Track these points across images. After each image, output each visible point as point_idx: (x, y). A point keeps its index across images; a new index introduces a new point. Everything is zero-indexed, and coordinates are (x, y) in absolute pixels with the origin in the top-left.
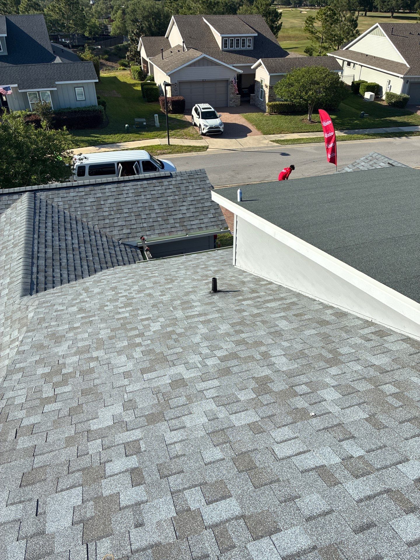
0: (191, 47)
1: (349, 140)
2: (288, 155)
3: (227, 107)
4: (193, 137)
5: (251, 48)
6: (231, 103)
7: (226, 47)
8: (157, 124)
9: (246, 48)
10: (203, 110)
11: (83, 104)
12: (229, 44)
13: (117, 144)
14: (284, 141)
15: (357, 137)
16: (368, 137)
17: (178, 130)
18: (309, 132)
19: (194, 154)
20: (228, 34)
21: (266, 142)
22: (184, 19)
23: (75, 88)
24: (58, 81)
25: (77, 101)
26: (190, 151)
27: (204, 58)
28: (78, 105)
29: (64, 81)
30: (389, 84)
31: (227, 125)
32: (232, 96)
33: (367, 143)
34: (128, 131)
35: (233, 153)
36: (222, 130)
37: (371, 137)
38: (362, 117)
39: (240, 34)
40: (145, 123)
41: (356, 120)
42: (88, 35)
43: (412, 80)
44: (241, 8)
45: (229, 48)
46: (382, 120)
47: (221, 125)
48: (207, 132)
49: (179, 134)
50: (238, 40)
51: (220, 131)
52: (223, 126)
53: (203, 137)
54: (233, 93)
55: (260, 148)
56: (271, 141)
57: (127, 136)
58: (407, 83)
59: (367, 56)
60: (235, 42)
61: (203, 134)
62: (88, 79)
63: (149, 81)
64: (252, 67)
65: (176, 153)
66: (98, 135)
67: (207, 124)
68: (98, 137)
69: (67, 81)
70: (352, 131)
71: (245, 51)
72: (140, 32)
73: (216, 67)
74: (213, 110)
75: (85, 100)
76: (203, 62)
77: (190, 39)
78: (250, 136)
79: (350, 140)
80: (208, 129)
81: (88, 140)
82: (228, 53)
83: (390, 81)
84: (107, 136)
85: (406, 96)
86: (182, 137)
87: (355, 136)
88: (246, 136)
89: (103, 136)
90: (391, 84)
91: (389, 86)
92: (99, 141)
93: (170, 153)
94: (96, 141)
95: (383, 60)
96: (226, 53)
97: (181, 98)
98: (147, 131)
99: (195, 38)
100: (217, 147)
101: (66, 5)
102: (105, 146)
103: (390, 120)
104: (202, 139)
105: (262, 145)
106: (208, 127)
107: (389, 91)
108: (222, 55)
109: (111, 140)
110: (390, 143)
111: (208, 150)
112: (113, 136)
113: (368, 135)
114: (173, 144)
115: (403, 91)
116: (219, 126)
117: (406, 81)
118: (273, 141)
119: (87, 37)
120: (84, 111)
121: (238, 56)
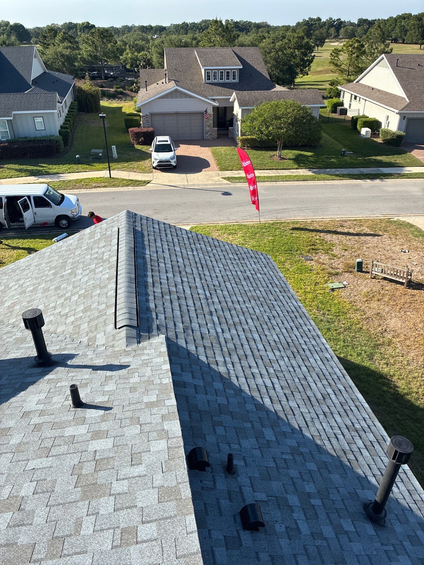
0: (173, 79)
1: (311, 180)
2: (230, 194)
3: (203, 139)
4: (144, 171)
5: (237, 80)
6: (207, 136)
7: (209, 79)
8: (115, 155)
9: (231, 80)
10: (158, 143)
11: (43, 134)
12: (212, 77)
13: (60, 175)
14: (236, 178)
15: (322, 178)
16: (336, 178)
18: (273, 169)
19: (130, 188)
20: (211, 66)
21: (216, 178)
22: (175, 51)
23: (34, 117)
24: (16, 111)
25: (36, 130)
26: (127, 186)
27: (176, 90)
28: (38, 135)
29: (22, 110)
30: (387, 120)
31: (179, 158)
33: (330, 185)
34: (78, 162)
36: (174, 164)
37: (338, 178)
38: (343, 155)
39: (224, 66)
40: (100, 155)
41: (333, 158)
43: (410, 116)
45: (212, 80)
46: (365, 160)
47: (172, 158)
48: (158, 166)
49: (131, 166)
50: (228, 73)
51: (171, 165)
52: (175, 160)
53: (154, 170)
54: (209, 126)
55: (206, 185)
56: (223, 178)
57: (75, 167)
58: (404, 119)
59: (373, 89)
60: (224, 75)
62: (47, 110)
63: (136, 112)
64: (230, 100)
65: (111, 187)
66: (44, 165)
67: (157, 158)
68: (44, 167)
69: (25, 110)
70: (322, 170)
71: (229, 83)
73: (190, 99)
74: (169, 143)
75: (45, 130)
76: (174, 94)
77: (175, 71)
78: (205, 171)
79: (313, 180)
80: (158, 163)
81: (33, 170)
82: (211, 86)
83: (388, 117)
84: (55, 166)
85: (402, 133)
86: (132, 170)
87: (322, 176)
88: (201, 171)
89: (51, 166)
90: (389, 120)
91: (387, 122)
92: (43, 171)
93: (105, 187)
94: (39, 171)
95: (387, 93)
96: (208, 85)
97: (151, 129)
98: (100, 162)
99: (181, 70)
100: (160, 182)
102: (46, 176)
103: (375, 160)
104: (152, 172)
105: (210, 182)
106: (158, 161)
107: (386, 128)
108: (204, 87)
109: (55, 171)
110: (357, 186)
111: (148, 185)
112: (61, 166)
113: (337, 175)
114: (114, 177)
115: (399, 128)
116: (170, 160)
117: (403, 117)
118: (225, 178)
120: (40, 140)
121: (220, 88)
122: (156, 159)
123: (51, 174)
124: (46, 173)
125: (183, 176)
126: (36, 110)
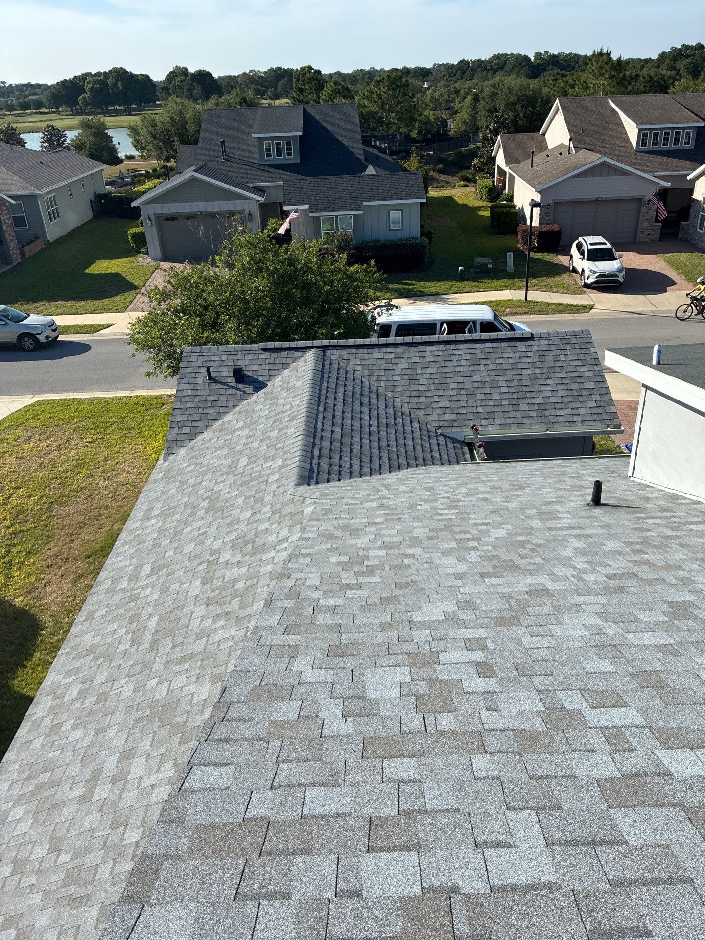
0: (582, 146)
3: (635, 242)
4: (569, 291)
5: (691, 146)
6: (641, 237)
7: (644, 145)
8: (510, 267)
9: (682, 146)
10: (590, 247)
11: (399, 235)
12: (650, 140)
13: (443, 296)
17: (544, 278)
19: (567, 316)
20: (651, 124)
22: (575, 103)
23: (389, 211)
24: (367, 201)
25: (390, 230)
26: (561, 312)
27: (603, 164)
28: (392, 236)
29: (377, 200)
31: (631, 273)
32: (646, 224)
34: (461, 277)
35: (638, 318)
36: (622, 280)
39: (672, 123)
40: (490, 266)
42: (415, 136)
44: (677, 83)
45: (650, 146)
47: (620, 271)
48: (594, 283)
49: (544, 283)
50: (667, 134)
51: (618, 281)
52: (624, 273)
53: (585, 290)
54: (648, 220)
57: (459, 284)
60: (661, 138)
61: (586, 286)
62: (412, 198)
63: (505, 202)
64: (689, 178)
65: (536, 314)
66: (414, 282)
67: (595, 269)
68: (413, 285)
69: (380, 200)
71: (678, 151)
72: (499, 127)
73: (624, 177)
74: (609, 246)
75: (402, 229)
76: (602, 169)
77: (583, 134)
78: (673, 290)
80: (596, 277)
81: (399, 289)
82: (647, 155)
84: (428, 284)
86: (549, 289)
88: (666, 291)
89: (422, 283)
92: (415, 290)
93: (526, 313)
94: (410, 290)
96: (642, 154)
97: (555, 227)
98: (493, 278)
99: (592, 132)
100: (608, 307)
101: (389, 89)
102: (423, 298)
104: (584, 293)
106: (597, 275)
108: (637, 158)
109: (433, 290)
111: (592, 311)
112: (437, 284)
114: (532, 299)
116: (618, 273)
119: (414, 138)
120: (399, 245)
121: (665, 159)
122: (594, 272)
123: (429, 295)
124: (421, 294)
125: (641, 297)
126: (397, 199)
